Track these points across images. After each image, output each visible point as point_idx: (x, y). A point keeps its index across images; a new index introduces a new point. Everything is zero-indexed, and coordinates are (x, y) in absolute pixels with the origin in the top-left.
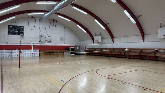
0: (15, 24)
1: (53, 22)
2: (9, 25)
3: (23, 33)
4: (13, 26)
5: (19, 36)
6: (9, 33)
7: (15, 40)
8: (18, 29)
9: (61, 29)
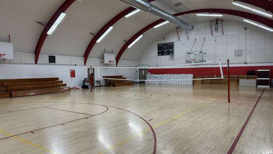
0: (163, 42)
5: (168, 56)
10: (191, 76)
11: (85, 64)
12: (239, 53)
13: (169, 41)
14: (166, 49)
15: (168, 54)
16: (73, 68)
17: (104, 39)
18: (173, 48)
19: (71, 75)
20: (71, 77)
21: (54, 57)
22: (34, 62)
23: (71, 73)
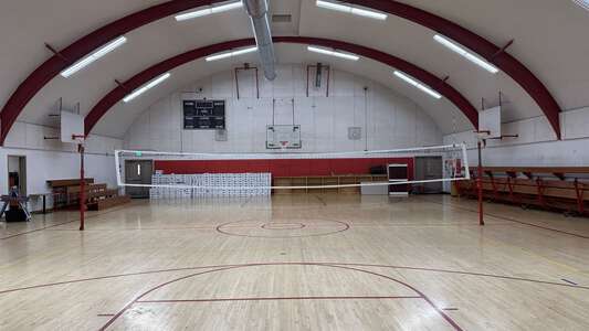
0: (199, 97)
1: (319, 72)
2: (185, 102)
3: (223, 123)
4: (194, 102)
6: (186, 124)
7: (201, 144)
8: (209, 111)
9: (351, 94)
10: (267, 177)
12: (355, 134)
13: (213, 95)
14: (206, 115)
15: (212, 127)
17: (87, 68)
18: (223, 114)
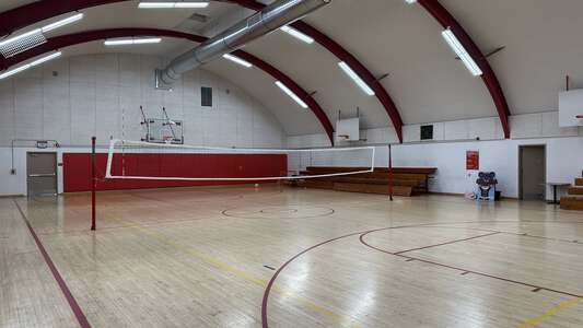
11: (507, 136)
16: (473, 146)
19: (468, 163)
20: (468, 168)
21: (432, 127)
22: (398, 141)
23: (468, 158)
